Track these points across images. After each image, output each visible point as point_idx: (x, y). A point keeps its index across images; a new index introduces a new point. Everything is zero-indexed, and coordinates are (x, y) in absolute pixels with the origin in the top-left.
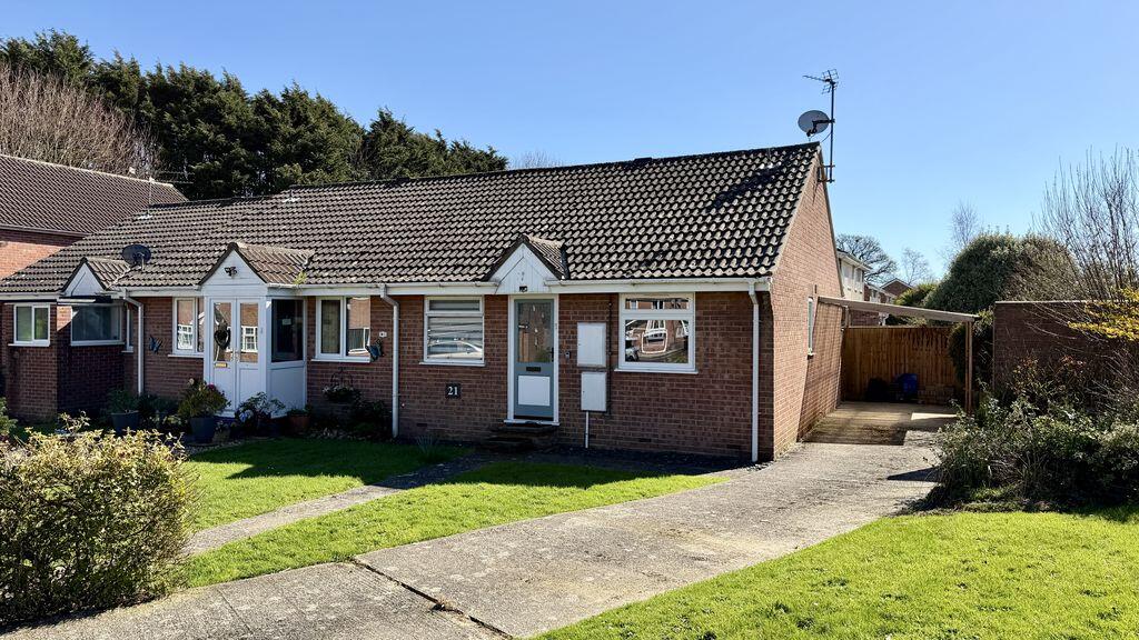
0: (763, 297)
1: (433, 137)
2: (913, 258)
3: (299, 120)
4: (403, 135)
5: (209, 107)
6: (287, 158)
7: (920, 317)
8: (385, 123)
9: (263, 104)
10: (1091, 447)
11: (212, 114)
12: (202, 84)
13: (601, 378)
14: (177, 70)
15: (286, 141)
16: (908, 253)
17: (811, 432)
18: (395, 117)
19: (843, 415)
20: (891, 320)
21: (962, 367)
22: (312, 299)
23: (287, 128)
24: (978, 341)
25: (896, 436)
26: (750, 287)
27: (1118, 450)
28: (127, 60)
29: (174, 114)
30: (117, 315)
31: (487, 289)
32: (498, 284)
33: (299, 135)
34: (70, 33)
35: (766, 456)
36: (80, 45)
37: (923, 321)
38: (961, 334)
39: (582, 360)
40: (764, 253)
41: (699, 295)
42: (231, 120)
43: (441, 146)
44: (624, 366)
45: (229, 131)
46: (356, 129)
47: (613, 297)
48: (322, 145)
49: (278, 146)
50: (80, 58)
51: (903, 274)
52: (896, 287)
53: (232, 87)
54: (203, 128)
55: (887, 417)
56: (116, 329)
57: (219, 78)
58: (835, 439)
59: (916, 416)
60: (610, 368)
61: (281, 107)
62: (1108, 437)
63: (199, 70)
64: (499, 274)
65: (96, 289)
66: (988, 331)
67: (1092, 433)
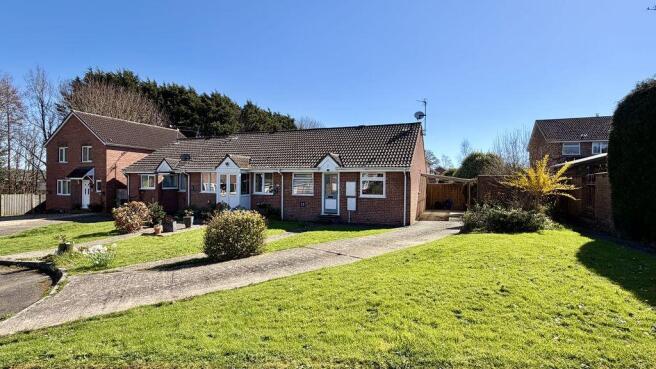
0: (408, 174)
1: (267, 110)
2: (445, 158)
3: (218, 105)
4: (256, 111)
5: (185, 99)
6: (215, 119)
7: (451, 181)
8: (249, 105)
9: (204, 98)
10: (505, 216)
11: (186, 102)
12: (182, 91)
13: (354, 200)
14: (171, 85)
15: (213, 113)
16: (444, 156)
17: (419, 218)
18: (254, 104)
19: (428, 213)
20: (440, 182)
21: (467, 197)
22: (252, 174)
23: (214, 108)
24: (472, 189)
25: (446, 219)
26: (404, 170)
27: (512, 217)
28: (152, 81)
29: (172, 102)
30: (176, 178)
31: (316, 170)
32: (319, 169)
33: (219, 110)
34: (131, 70)
35: (408, 224)
36: (134, 75)
37: (452, 182)
38: (466, 187)
39: (347, 194)
40: (408, 159)
41: (387, 173)
42: (193, 104)
43: (270, 114)
44: (362, 196)
45: (191, 108)
46: (239, 108)
47: (359, 173)
48: (227, 115)
49: (211, 115)
50: (135, 80)
51: (442, 164)
52: (440, 170)
53: (192, 91)
54: (183, 108)
55: (443, 214)
56: (176, 183)
57: (187, 88)
58: (427, 220)
59: (452, 213)
60: (357, 196)
61: (211, 100)
62: (510, 213)
63: (180, 86)
64: (320, 165)
65: (169, 169)
66: (475, 185)
67: (505, 213)
